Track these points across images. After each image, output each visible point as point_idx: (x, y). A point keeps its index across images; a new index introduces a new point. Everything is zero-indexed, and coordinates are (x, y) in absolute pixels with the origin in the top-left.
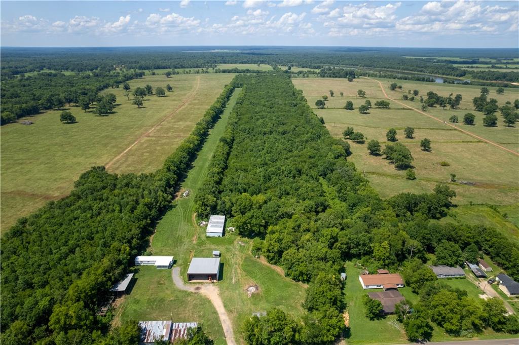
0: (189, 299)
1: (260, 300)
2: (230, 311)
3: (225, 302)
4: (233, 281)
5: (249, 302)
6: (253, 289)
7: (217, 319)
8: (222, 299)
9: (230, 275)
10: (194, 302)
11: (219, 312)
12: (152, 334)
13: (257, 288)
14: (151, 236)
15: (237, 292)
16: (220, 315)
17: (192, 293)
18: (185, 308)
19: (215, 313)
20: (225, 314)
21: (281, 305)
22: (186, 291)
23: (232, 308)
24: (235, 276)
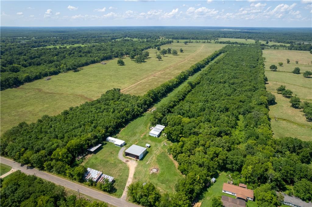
0: (120, 165)
1: (154, 178)
2: (135, 178)
3: (136, 172)
4: (148, 163)
5: (148, 176)
6: (155, 170)
7: (126, 180)
8: (136, 170)
9: (148, 159)
10: (121, 167)
11: (129, 176)
12: (90, 176)
13: (157, 171)
14: (122, 128)
15: (146, 169)
16: (129, 178)
17: (123, 162)
18: (116, 169)
19: (128, 176)
20: (132, 178)
21: (165, 184)
22: (121, 161)
23: (137, 177)
24: (150, 161)
